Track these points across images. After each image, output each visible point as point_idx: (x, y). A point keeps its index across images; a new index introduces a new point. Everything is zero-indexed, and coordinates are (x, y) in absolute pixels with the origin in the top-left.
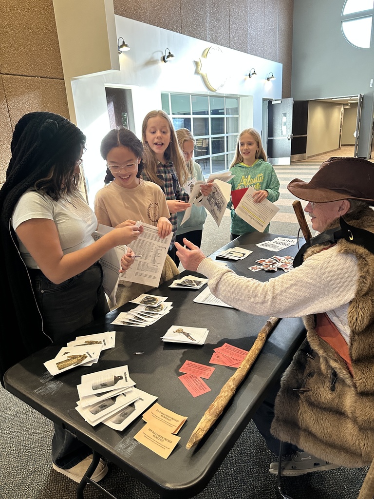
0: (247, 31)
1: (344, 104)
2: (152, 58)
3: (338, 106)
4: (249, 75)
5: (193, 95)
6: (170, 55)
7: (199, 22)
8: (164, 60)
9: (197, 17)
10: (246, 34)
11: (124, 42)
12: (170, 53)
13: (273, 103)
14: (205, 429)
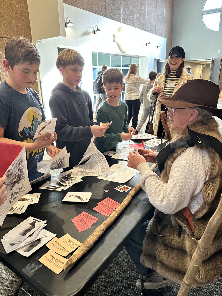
0: (145, 17)
1: (203, 65)
2: (87, 31)
3: (199, 66)
4: (146, 44)
5: (112, 55)
6: (98, 30)
7: (117, 11)
8: (94, 32)
9: (115, 8)
10: (145, 20)
11: (69, 20)
12: (98, 28)
13: (160, 61)
14: (78, 256)
